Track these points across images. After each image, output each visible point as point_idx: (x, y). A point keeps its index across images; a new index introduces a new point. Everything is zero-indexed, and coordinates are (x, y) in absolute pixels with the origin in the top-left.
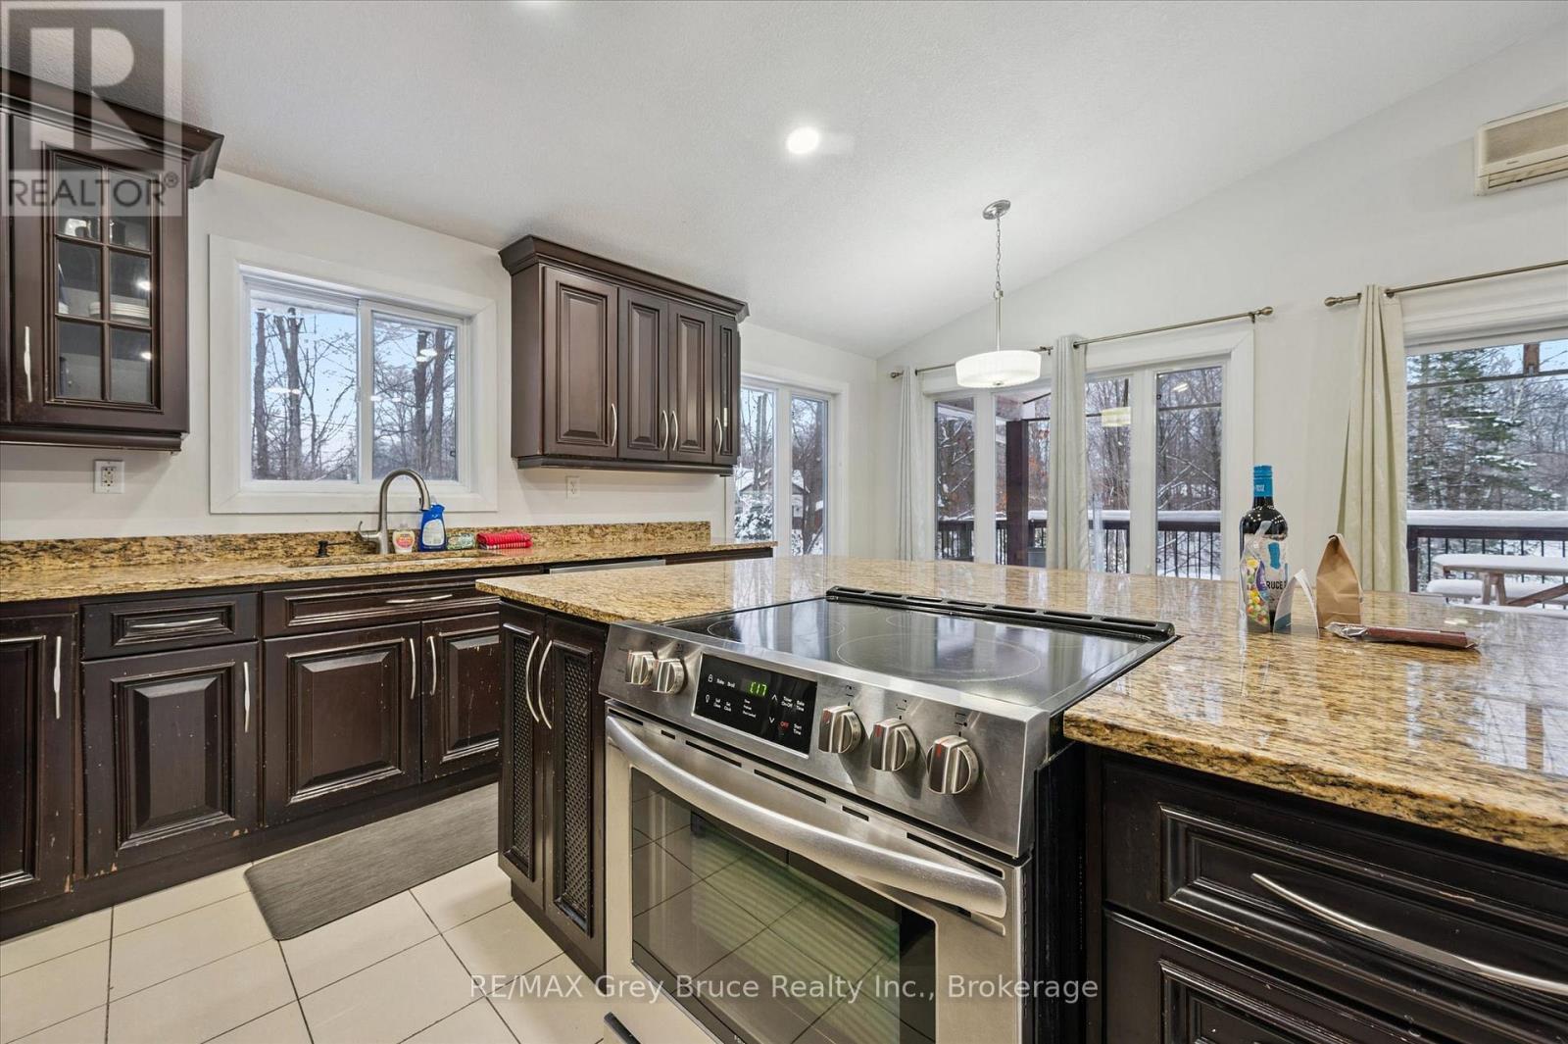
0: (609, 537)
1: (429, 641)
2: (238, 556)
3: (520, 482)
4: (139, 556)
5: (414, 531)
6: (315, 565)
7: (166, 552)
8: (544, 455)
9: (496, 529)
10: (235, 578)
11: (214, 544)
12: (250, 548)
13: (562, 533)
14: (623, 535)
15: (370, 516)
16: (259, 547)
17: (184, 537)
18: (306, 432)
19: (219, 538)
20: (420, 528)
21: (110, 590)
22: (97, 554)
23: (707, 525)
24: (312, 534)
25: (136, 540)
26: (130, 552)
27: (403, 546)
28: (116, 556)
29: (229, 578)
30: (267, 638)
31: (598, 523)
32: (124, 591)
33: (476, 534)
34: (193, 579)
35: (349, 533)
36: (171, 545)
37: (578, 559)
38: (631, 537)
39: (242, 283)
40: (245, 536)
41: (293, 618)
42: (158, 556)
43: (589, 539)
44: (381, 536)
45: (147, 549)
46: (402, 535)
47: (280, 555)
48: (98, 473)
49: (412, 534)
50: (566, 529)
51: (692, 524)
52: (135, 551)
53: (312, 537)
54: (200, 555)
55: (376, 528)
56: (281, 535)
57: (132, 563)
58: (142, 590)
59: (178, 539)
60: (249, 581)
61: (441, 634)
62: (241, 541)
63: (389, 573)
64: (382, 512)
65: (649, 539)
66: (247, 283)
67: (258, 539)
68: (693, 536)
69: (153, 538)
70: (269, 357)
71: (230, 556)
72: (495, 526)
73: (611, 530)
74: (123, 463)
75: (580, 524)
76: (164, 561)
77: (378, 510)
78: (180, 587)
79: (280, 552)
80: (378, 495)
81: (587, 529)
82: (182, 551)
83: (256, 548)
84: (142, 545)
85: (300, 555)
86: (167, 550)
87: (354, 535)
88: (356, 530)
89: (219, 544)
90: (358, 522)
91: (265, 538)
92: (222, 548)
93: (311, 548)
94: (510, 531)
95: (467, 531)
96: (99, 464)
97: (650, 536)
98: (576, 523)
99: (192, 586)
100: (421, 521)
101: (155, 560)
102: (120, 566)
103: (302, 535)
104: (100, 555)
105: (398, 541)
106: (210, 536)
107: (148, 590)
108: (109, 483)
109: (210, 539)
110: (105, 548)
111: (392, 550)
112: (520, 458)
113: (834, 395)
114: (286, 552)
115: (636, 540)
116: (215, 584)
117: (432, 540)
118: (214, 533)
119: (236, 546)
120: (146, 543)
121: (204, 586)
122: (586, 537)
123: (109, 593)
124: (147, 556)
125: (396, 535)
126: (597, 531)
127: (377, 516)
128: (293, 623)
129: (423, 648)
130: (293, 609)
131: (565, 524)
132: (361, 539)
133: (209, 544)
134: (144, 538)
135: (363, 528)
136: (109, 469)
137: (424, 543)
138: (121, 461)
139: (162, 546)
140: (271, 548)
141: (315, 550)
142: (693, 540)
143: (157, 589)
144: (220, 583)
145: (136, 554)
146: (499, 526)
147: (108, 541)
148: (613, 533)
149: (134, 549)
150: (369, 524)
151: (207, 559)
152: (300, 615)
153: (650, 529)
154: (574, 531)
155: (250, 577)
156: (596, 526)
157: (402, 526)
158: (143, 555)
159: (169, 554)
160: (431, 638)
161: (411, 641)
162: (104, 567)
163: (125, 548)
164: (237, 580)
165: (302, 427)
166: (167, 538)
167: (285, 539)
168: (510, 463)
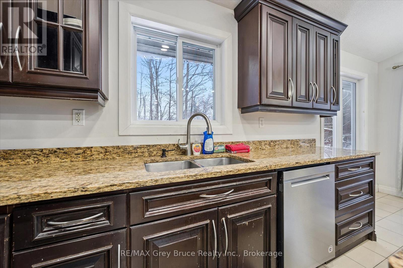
0: (277, 146)
1: (223, 220)
2: (130, 156)
3: (241, 120)
4: (90, 156)
5: (200, 143)
6: (161, 162)
7: (101, 154)
8: (261, 105)
9: (232, 142)
10: (111, 186)
11: (120, 150)
12: (134, 152)
13: (258, 145)
14: (282, 145)
15: (183, 136)
16: (138, 152)
17: (108, 147)
18: (159, 114)
19: (122, 147)
20: (203, 142)
21: (27, 199)
22: (73, 155)
23: (314, 140)
24: (159, 145)
25: (88, 148)
26: (86, 154)
27: (196, 151)
28: (81, 156)
29: (107, 187)
30: (132, 226)
31: (272, 140)
32: (37, 199)
33: (225, 145)
34: (84, 188)
35: (174, 145)
36: (103, 151)
37: (297, 165)
38: (285, 147)
39: (132, 29)
40: (132, 146)
41: (147, 211)
42: (97, 156)
43: (269, 147)
44: (187, 146)
45: (94, 153)
46: (196, 146)
47: (147, 155)
48: (74, 116)
49: (200, 145)
50: (260, 142)
51: (309, 140)
52: (88, 154)
53: (160, 147)
54: (114, 156)
55: (186, 142)
56: (147, 146)
57: (87, 159)
58: (49, 198)
59: (105, 148)
60: (120, 188)
61: (229, 217)
62: (131, 149)
63: (202, 178)
64: (188, 135)
65: (292, 147)
66: (135, 31)
67: (138, 148)
68: (309, 146)
69: (96, 147)
70: (153, 99)
71: (126, 156)
72: (232, 141)
73: (278, 143)
74: (84, 111)
75: (265, 140)
76: (100, 158)
77: (186, 134)
78: (76, 194)
79: (146, 154)
80: (187, 127)
81: (268, 143)
82: (107, 154)
83: (137, 152)
84: (91, 151)
85: (155, 156)
86: (101, 153)
87: (176, 146)
88: (177, 143)
89: (122, 150)
90: (178, 139)
91: (141, 147)
92: (123, 152)
93: (159, 152)
94: (238, 143)
95: (221, 144)
96: (75, 111)
97: (293, 146)
98: (264, 140)
99: (83, 193)
100: (203, 138)
101: (96, 158)
102: (82, 161)
103: (155, 146)
104: (75, 156)
105: (194, 149)
106: (118, 146)
107: (54, 198)
108: (78, 121)
109: (118, 147)
110: (76, 152)
111: (192, 154)
112: (242, 109)
113: (359, 80)
114: (149, 154)
115: (287, 148)
116: (98, 191)
117: (208, 148)
118: (120, 144)
119: (129, 151)
120: (93, 150)
121: (91, 193)
122: (268, 146)
123: (26, 201)
124: (93, 156)
125: (194, 146)
126: (272, 143)
127: (186, 136)
128: (147, 214)
129: (219, 225)
130: (147, 205)
131: (259, 140)
132: (180, 148)
133: (118, 150)
134: (92, 147)
135: (180, 143)
136: (78, 114)
137: (205, 150)
138: (83, 110)
139: (99, 151)
140: (143, 152)
141: (161, 153)
142: (309, 148)
143: (60, 197)
144: (101, 190)
145: (89, 155)
146: (234, 141)
147: (78, 148)
148: (278, 144)
149: (88, 153)
150: (183, 140)
151: (117, 158)
152: (151, 208)
153: (292, 142)
154: (263, 143)
155: (120, 185)
156: (271, 141)
157: (196, 141)
158: (92, 156)
159: (102, 155)
160: (224, 219)
161: (213, 221)
162: (76, 161)
163: (84, 152)
164: (112, 188)
165: (159, 113)
166: (101, 147)
167: (149, 148)
168: (237, 112)
